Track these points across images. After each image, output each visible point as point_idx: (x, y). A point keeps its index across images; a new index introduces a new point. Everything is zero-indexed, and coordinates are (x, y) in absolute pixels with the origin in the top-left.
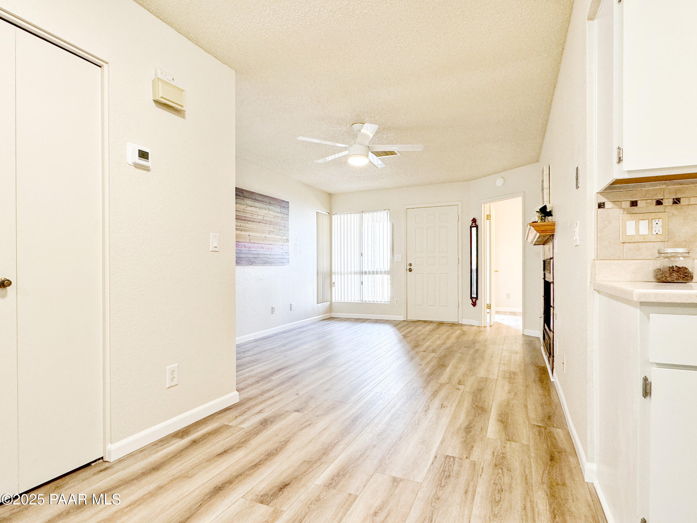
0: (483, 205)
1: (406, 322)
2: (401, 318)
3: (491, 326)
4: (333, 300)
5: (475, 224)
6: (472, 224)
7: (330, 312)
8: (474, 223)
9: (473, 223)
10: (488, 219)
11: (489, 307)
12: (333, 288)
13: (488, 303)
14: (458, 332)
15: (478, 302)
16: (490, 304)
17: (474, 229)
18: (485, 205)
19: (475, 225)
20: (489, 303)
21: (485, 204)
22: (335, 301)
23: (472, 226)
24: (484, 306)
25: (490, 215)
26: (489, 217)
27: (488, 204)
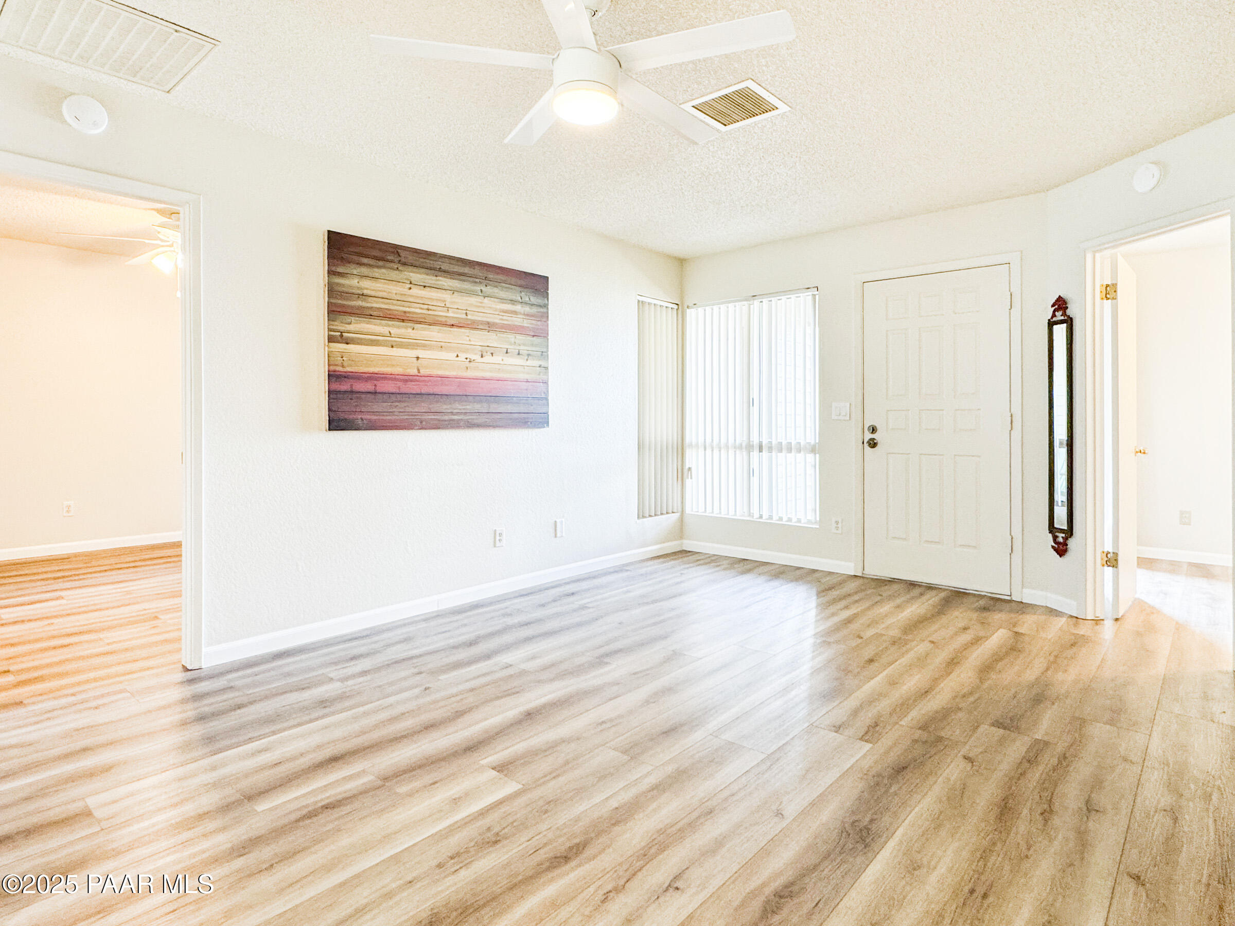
0: (1089, 257)
1: (861, 581)
2: (849, 568)
3: (1117, 620)
4: (688, 510)
5: (1064, 314)
6: (1054, 315)
7: (681, 538)
8: (1060, 313)
9: (1054, 311)
10: (1108, 299)
11: (1112, 561)
12: (688, 482)
13: (1109, 548)
14: (998, 638)
15: (1072, 543)
16: (1116, 554)
17: (1060, 331)
18: (1098, 255)
19: (1062, 318)
20: (1111, 551)
21: (1095, 252)
22: (692, 511)
23: (1054, 319)
24: (1093, 558)
25: (1115, 285)
26: (1110, 292)
27: (1107, 253)
